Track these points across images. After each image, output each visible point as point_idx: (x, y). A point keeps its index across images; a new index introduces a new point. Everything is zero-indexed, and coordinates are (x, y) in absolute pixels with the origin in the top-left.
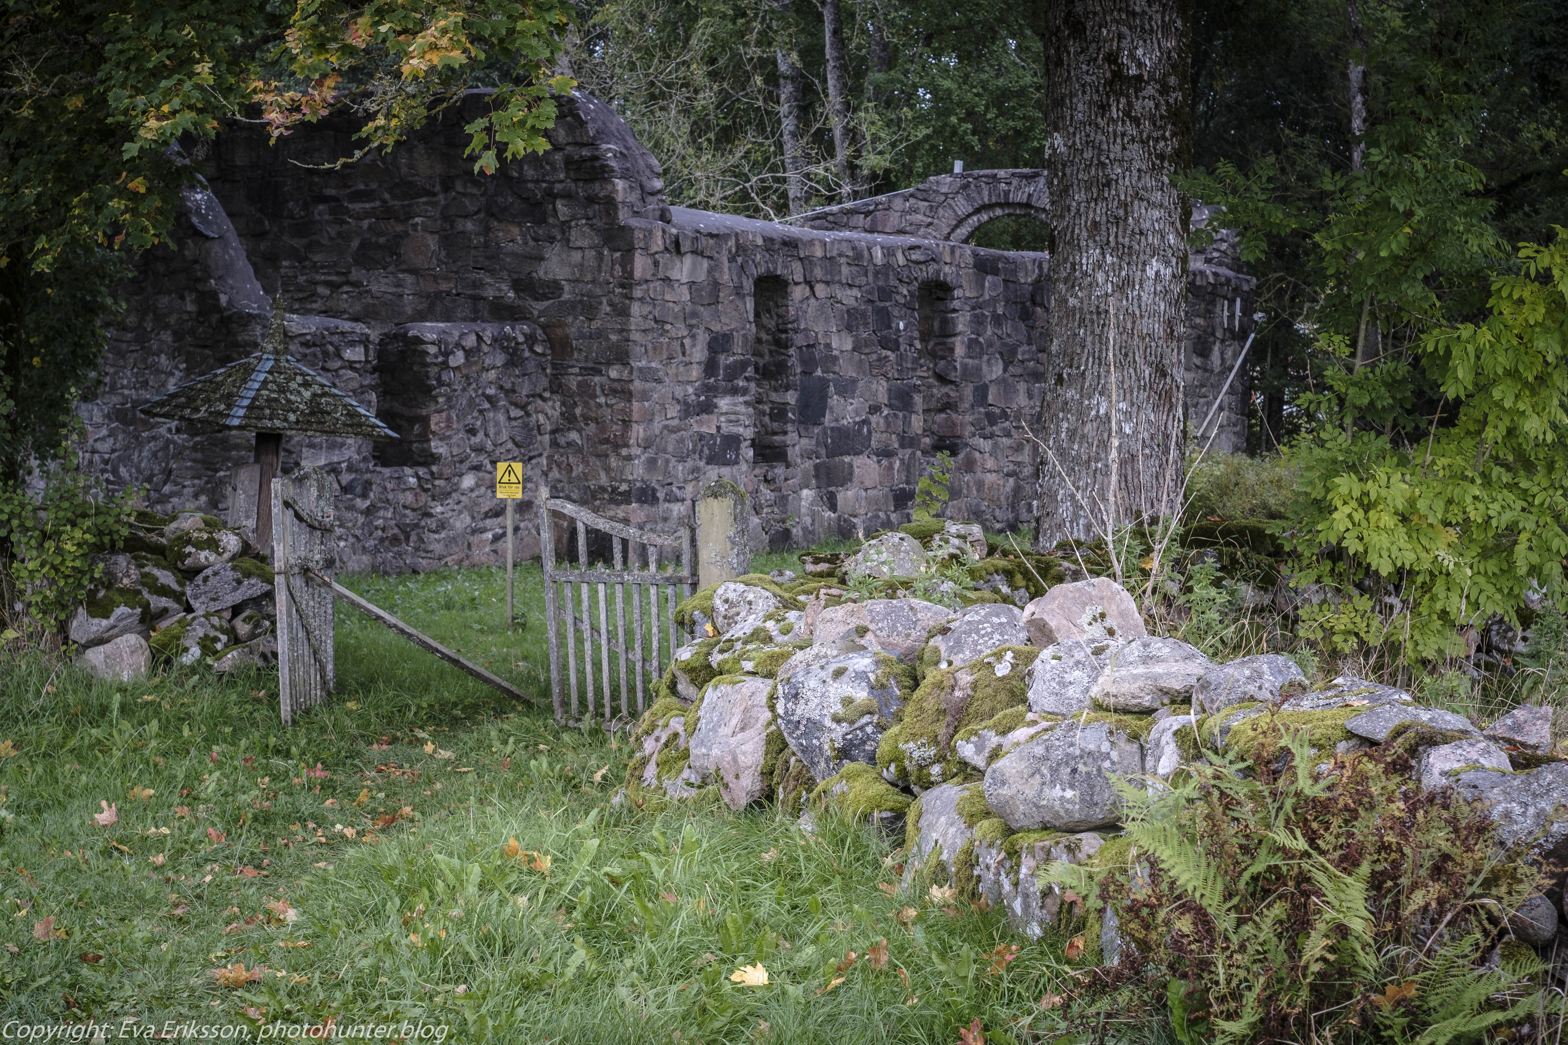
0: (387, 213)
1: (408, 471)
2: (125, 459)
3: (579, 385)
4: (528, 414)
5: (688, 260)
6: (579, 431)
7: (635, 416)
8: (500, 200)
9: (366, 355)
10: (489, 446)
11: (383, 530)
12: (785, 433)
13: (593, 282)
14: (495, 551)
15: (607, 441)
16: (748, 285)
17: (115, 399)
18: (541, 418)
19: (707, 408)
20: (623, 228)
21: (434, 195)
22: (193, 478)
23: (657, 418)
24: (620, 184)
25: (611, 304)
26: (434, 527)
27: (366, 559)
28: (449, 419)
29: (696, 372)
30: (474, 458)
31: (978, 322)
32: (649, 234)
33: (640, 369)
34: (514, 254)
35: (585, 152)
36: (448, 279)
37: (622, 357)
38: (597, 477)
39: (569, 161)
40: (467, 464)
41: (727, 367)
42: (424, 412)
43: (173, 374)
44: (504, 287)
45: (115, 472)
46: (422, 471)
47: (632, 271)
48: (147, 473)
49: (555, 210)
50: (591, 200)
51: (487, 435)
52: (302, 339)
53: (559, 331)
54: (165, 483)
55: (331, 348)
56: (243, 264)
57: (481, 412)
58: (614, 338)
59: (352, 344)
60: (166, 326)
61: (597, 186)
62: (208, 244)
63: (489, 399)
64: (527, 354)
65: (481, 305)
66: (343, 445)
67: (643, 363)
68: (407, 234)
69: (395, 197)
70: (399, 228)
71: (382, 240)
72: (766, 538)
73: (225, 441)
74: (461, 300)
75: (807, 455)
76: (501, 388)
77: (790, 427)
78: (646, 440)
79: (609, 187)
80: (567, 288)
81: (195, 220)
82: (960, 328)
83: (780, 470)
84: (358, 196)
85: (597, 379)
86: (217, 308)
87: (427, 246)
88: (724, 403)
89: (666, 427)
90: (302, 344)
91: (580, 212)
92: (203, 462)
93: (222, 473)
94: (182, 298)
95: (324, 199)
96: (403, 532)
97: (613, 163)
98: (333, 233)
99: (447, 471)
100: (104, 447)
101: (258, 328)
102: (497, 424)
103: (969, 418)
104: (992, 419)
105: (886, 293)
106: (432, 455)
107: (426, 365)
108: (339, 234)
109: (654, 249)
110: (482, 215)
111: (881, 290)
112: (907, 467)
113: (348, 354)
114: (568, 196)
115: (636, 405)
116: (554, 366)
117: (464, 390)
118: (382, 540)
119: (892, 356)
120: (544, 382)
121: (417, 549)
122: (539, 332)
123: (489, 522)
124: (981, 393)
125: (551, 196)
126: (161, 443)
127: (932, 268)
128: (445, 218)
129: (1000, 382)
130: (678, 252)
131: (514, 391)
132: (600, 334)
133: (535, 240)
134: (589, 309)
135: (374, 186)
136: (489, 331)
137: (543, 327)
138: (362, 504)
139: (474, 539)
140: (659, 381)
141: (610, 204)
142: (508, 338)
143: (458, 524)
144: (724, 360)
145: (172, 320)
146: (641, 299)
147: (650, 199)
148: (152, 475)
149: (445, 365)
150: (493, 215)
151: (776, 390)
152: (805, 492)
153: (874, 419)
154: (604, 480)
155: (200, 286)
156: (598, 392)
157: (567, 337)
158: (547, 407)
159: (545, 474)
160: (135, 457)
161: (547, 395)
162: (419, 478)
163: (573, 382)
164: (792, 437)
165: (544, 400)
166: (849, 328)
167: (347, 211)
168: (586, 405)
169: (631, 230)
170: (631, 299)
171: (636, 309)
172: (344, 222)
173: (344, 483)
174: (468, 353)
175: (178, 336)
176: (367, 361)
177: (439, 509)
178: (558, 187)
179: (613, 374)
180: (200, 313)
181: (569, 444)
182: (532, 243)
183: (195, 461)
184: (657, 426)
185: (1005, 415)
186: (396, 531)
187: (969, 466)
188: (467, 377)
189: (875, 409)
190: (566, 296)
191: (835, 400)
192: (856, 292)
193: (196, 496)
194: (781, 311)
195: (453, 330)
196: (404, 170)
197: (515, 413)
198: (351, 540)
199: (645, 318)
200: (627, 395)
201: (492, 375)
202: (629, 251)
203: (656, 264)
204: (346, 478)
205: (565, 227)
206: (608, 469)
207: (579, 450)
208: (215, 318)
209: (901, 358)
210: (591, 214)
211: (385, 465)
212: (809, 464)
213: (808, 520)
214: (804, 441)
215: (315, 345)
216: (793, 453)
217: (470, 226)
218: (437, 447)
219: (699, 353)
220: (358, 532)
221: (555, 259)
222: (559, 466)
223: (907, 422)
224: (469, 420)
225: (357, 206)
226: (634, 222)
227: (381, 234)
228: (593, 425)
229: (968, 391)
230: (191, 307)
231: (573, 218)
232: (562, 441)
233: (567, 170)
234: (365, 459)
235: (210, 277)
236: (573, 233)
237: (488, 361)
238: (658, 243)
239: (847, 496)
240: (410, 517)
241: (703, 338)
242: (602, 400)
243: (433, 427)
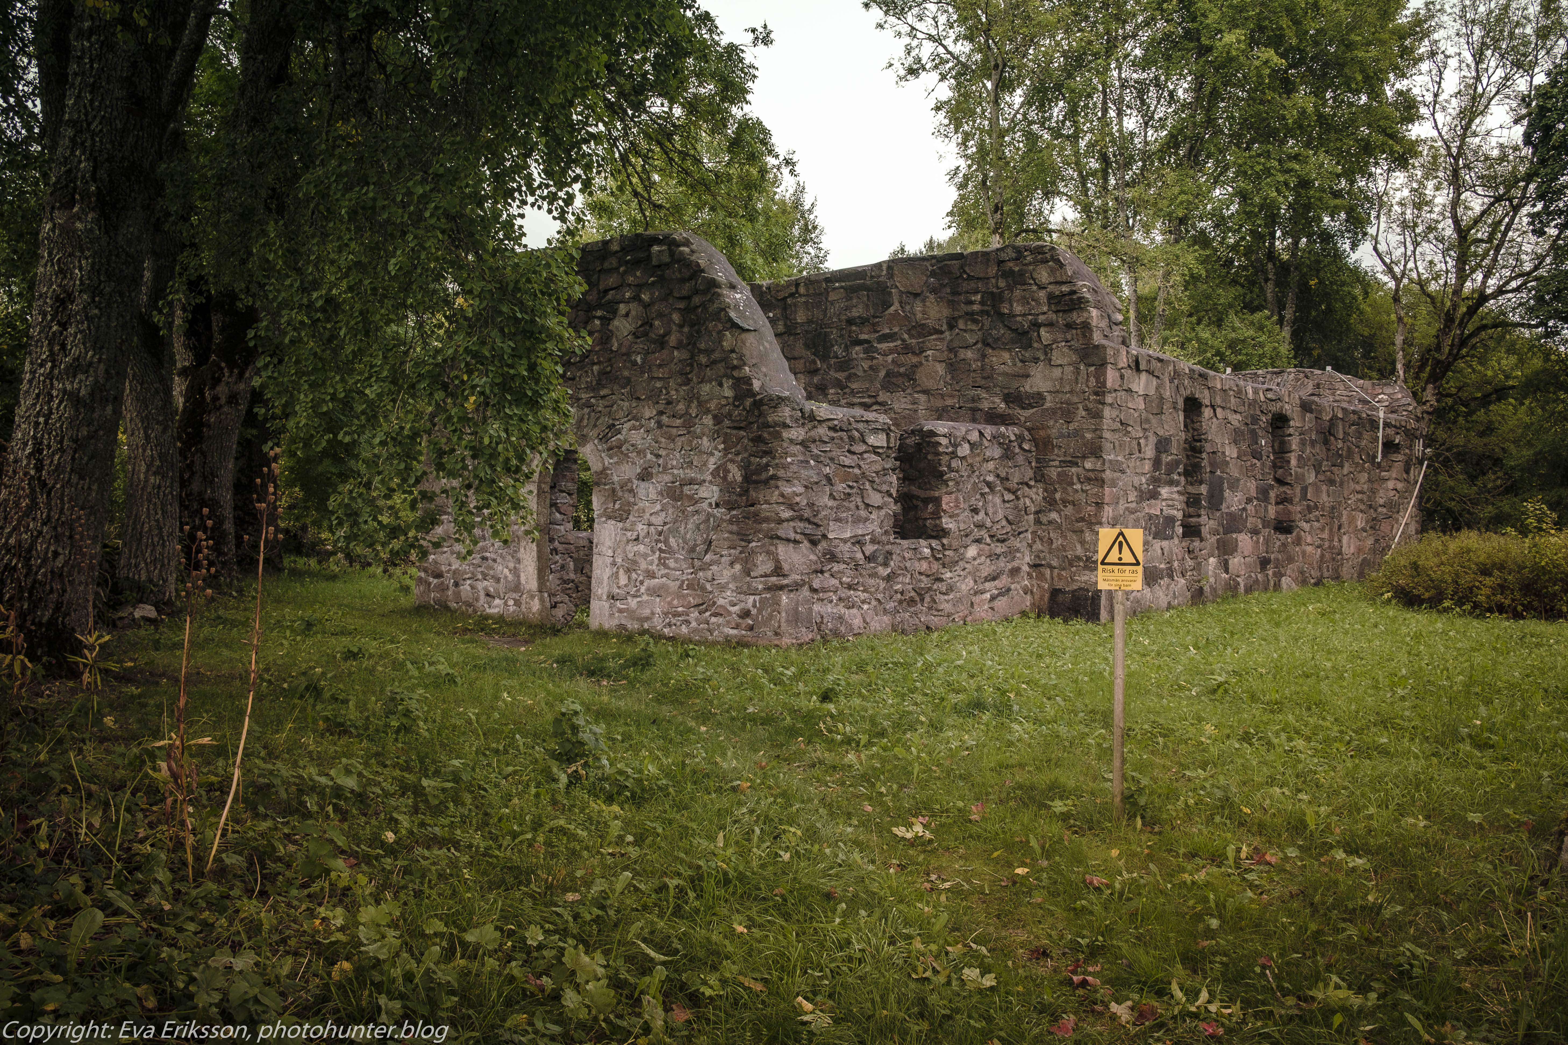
0: (907, 349)
1: (923, 542)
2: (674, 531)
3: (1059, 474)
4: (1018, 498)
5: (1144, 376)
6: (1059, 512)
7: (1107, 499)
8: (994, 332)
9: (888, 441)
10: (989, 524)
11: (902, 593)
12: (1199, 516)
13: (1071, 392)
14: (992, 608)
15: (1082, 519)
16: (1181, 404)
17: (667, 478)
18: (1028, 502)
19: (1154, 495)
20: (1097, 347)
21: (942, 332)
22: (729, 548)
23: (1121, 502)
24: (1094, 312)
25: (1086, 409)
26: (944, 590)
27: (886, 619)
28: (957, 500)
29: (1147, 466)
30: (977, 534)
31: (1303, 443)
32: (1117, 353)
33: (1110, 461)
34: (1004, 374)
35: (1065, 289)
36: (952, 396)
37: (1096, 451)
38: (1074, 549)
39: (1051, 297)
40: (971, 538)
41: (1167, 464)
42: (937, 494)
43: (712, 454)
44: (997, 400)
45: (666, 542)
46: (934, 543)
47: (1105, 381)
48: (691, 543)
49: (1039, 336)
50: (1069, 326)
51: (987, 514)
52: (830, 424)
53: (1042, 433)
54: (706, 552)
55: (856, 434)
56: (776, 354)
57: (982, 495)
58: (1088, 436)
59: (876, 431)
60: (708, 411)
61: (1075, 315)
62: (744, 336)
63: (989, 484)
64: (1017, 450)
65: (978, 415)
66: (867, 520)
67: (1112, 457)
68: (921, 364)
69: (911, 336)
70: (915, 360)
71: (902, 370)
72: (1189, 594)
73: (756, 514)
74: (963, 412)
75: (1215, 532)
76: (998, 476)
77: (1203, 512)
78: (1114, 518)
79: (1085, 315)
80: (1049, 398)
81: (733, 314)
82: (1294, 447)
83: (1197, 544)
84: (884, 338)
85: (1074, 470)
86: (751, 393)
87: (936, 372)
88: (1165, 491)
89: (1127, 509)
90: (830, 428)
91: (1060, 336)
92: (738, 534)
93: (754, 544)
94: (721, 385)
95: (859, 342)
96: (919, 594)
97: (1088, 296)
98: (866, 367)
99: (955, 544)
100: (658, 520)
101: (787, 409)
102: (994, 506)
103: (1299, 508)
104: (1309, 509)
105: (1255, 420)
106: (943, 530)
107: (938, 454)
108: (871, 367)
109: (1121, 365)
110: (979, 345)
111: (1252, 416)
112: (1267, 541)
113: (872, 440)
114: (1050, 324)
115: (1107, 490)
116: (1038, 461)
117: (969, 476)
118: (900, 602)
119: (1258, 464)
120: (1030, 473)
121: (930, 608)
122: (1026, 433)
123: (987, 585)
124: (1304, 490)
125: (1037, 325)
126: (703, 517)
127: (1279, 404)
128: (950, 350)
129: (1314, 484)
130: (1138, 369)
131: (1007, 479)
132: (1077, 433)
133: (1022, 361)
134: (1068, 414)
135: (896, 329)
136: (989, 430)
137: (1029, 430)
138: (884, 572)
139: (976, 599)
140: (1123, 472)
141: (1086, 327)
142: (1003, 436)
143: (963, 587)
144: (1166, 459)
145: (712, 405)
146: (1111, 405)
147: (1114, 327)
148: (696, 545)
149: (954, 455)
150: (988, 345)
151: (1192, 484)
152: (1212, 560)
153: (1249, 507)
154: (1079, 551)
155: (736, 374)
156: (1075, 480)
157: (1049, 437)
158: (1032, 493)
159: (1030, 546)
160: (682, 529)
161: (1032, 483)
162: (932, 549)
163: (1053, 473)
164: (1204, 519)
165: (1030, 487)
166: (1235, 442)
167: (876, 350)
168: (1065, 491)
169: (1104, 347)
170: (1104, 404)
171: (1107, 412)
172: (874, 358)
173: (867, 553)
174: (972, 445)
175: (717, 420)
176: (889, 448)
177: (948, 575)
178: (1041, 318)
179: (1088, 465)
180: (736, 398)
181: (1050, 522)
182: (1020, 364)
183: (731, 533)
184: (1121, 507)
185: (1316, 507)
186: (913, 594)
187: (1298, 541)
188: (971, 465)
189: (1249, 500)
190: (1048, 405)
191: (1227, 493)
192: (1238, 417)
193: (732, 564)
194: (1196, 425)
195: (961, 428)
196: (919, 316)
197: (1009, 497)
198: (874, 603)
199: (1114, 420)
200: (1101, 482)
201: (991, 465)
202: (1103, 365)
203: (1122, 377)
204: (870, 549)
205: (1047, 349)
206: (1083, 543)
207: (1059, 527)
208: (748, 402)
209: (1263, 464)
210: (1069, 337)
211: (903, 538)
212: (1214, 539)
213: (1212, 580)
214: (1211, 522)
215: (842, 430)
216: (1205, 531)
217: (969, 354)
218: (947, 523)
219: (1149, 452)
220: (880, 596)
221: (1039, 376)
222: (1041, 539)
223: (1266, 510)
224: (973, 501)
225: (884, 346)
226: (1105, 342)
227: (902, 365)
228: (1070, 507)
229: (1298, 490)
230: (728, 393)
231: (1055, 341)
232: (1044, 520)
233: (1050, 304)
234: (886, 532)
235: (745, 364)
236: (1054, 353)
237: (988, 454)
238: (1123, 361)
239: (1235, 562)
240: (925, 582)
241: (1153, 440)
242: (1078, 486)
243: (944, 506)
